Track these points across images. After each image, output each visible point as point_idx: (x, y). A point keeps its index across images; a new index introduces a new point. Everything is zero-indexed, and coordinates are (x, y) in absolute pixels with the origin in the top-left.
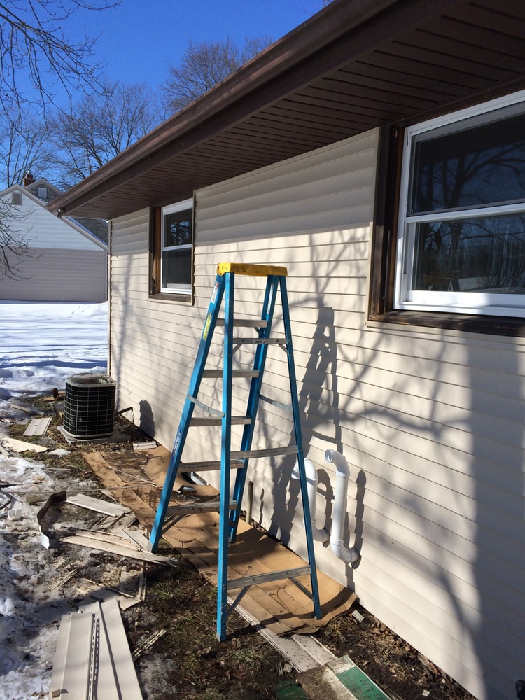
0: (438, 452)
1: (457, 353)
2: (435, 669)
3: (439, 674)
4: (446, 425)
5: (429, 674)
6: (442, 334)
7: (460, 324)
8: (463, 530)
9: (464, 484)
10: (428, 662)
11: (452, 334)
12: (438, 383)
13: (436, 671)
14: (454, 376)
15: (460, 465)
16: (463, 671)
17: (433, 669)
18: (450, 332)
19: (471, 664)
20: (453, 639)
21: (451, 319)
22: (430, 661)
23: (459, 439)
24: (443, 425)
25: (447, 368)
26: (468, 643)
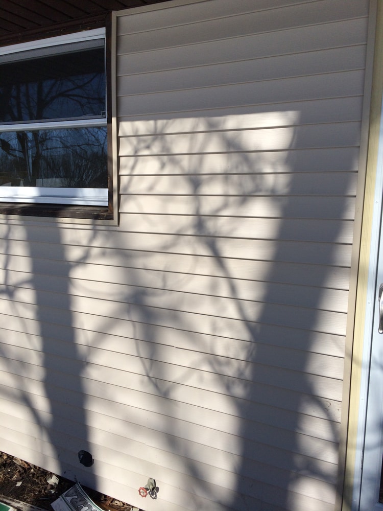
0: (13, 308)
1: (19, 233)
2: (25, 464)
3: (29, 467)
4: (17, 287)
5: (21, 469)
6: (7, 219)
7: (19, 210)
8: (35, 360)
9: (33, 327)
10: (21, 461)
11: (14, 218)
12: (8, 256)
13: (26, 466)
14: (19, 250)
15: (29, 314)
16: (44, 459)
17: (24, 465)
18: (12, 217)
19: (49, 451)
20: (35, 439)
21: (13, 207)
22: (22, 460)
23: (26, 295)
24: (15, 287)
25: (13, 244)
26: (45, 438)
